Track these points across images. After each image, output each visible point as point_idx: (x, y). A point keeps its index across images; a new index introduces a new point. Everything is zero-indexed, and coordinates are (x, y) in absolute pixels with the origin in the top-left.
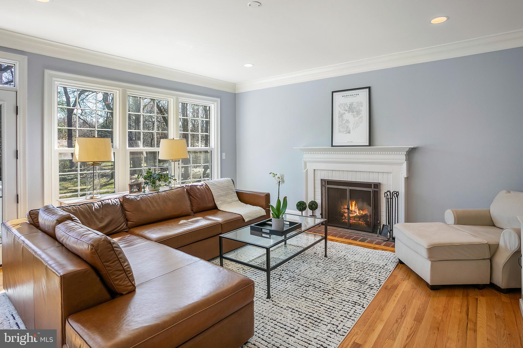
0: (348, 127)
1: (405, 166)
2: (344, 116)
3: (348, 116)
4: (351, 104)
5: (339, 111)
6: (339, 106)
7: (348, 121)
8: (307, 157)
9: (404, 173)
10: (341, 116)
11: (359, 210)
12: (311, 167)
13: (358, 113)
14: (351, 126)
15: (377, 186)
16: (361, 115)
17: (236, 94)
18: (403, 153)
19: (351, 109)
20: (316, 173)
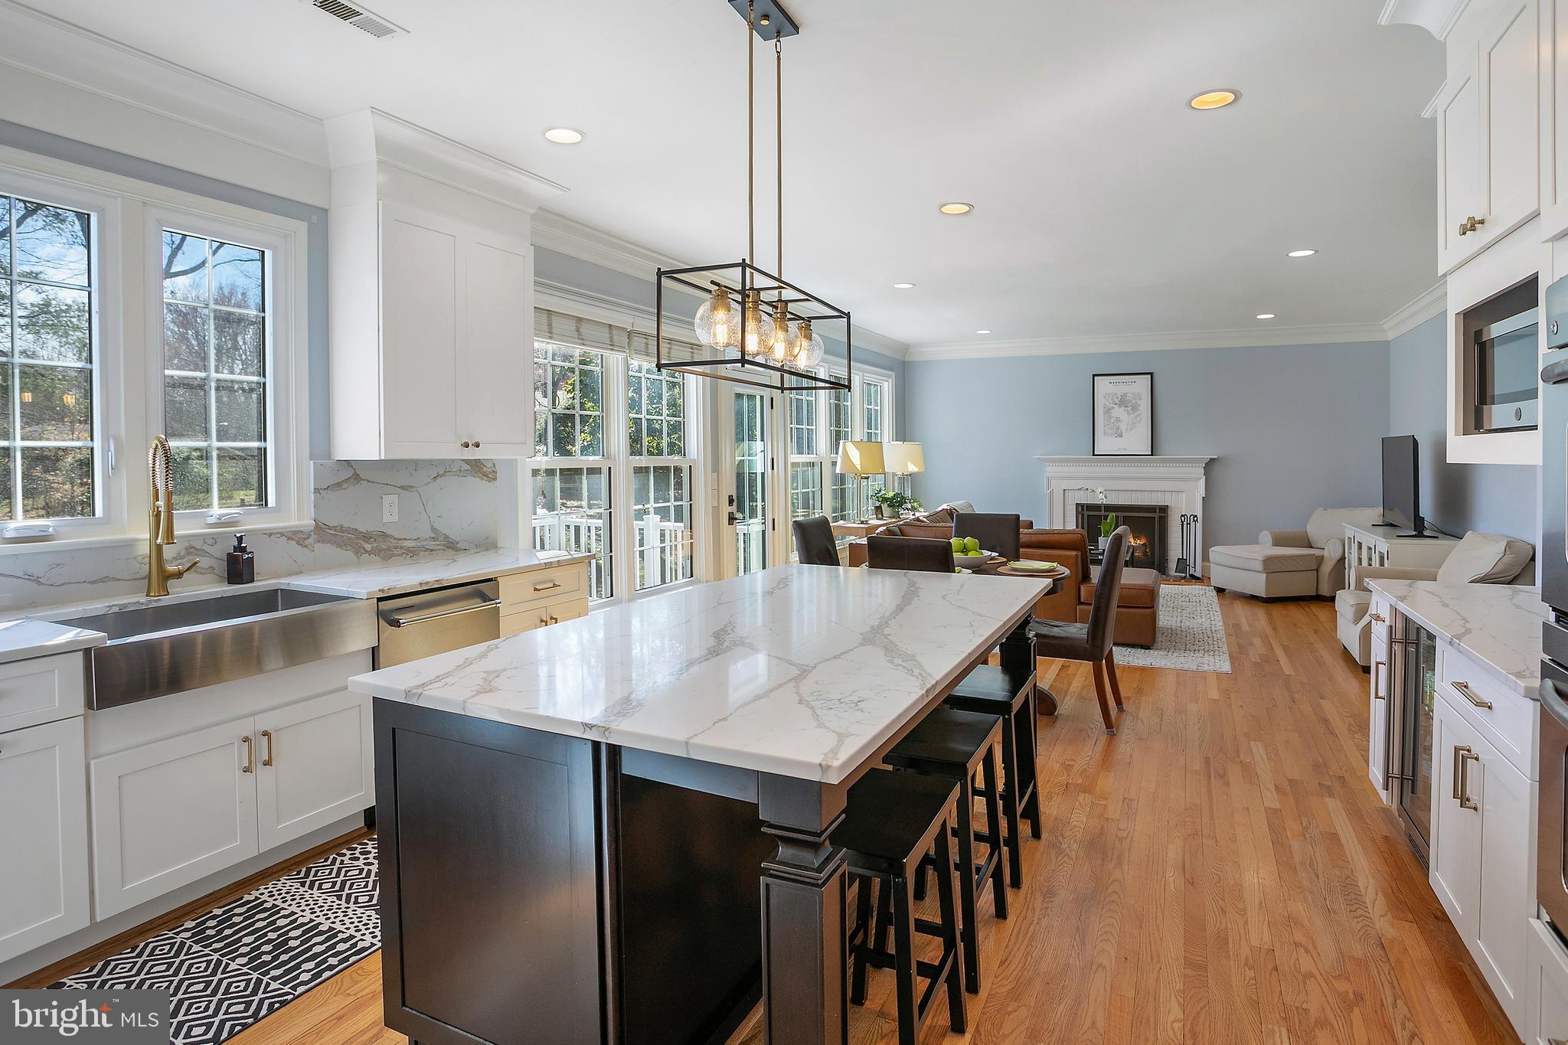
0: (1118, 428)
1: (1202, 481)
2: (1112, 411)
3: (1119, 412)
4: (1124, 396)
5: (1105, 405)
6: (1104, 397)
7: (1118, 420)
8: (1051, 470)
9: (1201, 491)
10: (1108, 411)
11: (1134, 540)
12: (1058, 486)
13: (1135, 408)
14: (1123, 427)
15: (1164, 509)
16: (1139, 412)
17: (904, 362)
18: (1200, 465)
19: (1123, 402)
20: (1066, 495)
